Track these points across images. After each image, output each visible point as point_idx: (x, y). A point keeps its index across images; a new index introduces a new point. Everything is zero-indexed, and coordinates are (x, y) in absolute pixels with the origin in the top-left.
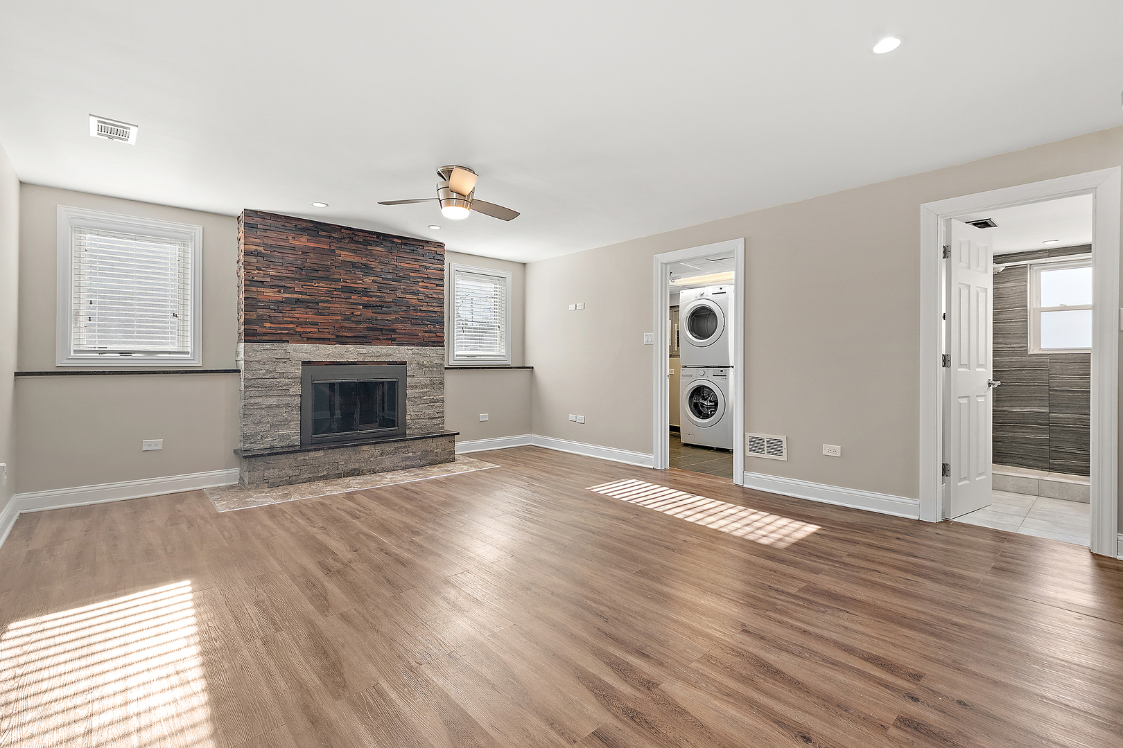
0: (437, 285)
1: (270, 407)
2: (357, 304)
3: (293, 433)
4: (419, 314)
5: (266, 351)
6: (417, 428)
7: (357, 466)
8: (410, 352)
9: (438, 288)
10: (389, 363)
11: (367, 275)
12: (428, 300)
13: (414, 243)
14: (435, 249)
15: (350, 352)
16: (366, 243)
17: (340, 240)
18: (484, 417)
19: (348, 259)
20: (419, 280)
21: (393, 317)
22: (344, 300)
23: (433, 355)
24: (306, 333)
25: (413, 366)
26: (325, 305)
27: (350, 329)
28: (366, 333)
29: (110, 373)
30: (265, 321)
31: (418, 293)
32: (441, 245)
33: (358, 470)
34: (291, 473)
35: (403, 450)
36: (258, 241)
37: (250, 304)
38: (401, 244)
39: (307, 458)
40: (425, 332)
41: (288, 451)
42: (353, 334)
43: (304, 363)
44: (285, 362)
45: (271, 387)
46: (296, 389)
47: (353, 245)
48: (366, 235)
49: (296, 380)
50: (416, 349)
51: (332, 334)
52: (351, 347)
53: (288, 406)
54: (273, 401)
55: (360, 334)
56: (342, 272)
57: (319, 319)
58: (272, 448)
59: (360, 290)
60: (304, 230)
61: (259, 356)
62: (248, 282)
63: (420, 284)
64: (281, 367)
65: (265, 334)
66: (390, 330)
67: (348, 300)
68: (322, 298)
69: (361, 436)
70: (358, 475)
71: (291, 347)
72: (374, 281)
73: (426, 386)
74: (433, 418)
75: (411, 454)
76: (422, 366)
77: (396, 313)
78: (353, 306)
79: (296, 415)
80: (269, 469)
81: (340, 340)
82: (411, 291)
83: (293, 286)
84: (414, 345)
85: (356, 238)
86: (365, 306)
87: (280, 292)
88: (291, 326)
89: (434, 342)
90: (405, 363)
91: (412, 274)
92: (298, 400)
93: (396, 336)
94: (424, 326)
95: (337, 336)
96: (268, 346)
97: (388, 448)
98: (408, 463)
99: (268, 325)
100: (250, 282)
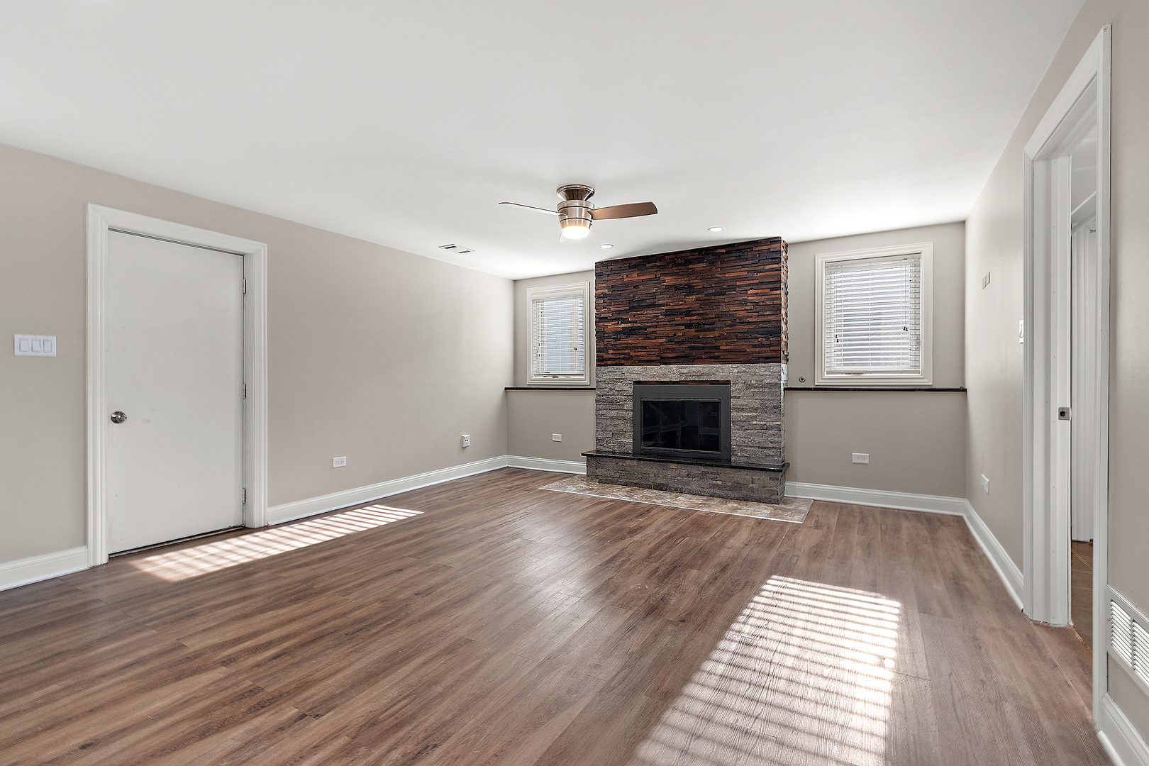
0: (772, 289)
1: (612, 418)
2: (679, 325)
3: (627, 441)
4: (747, 327)
5: (609, 372)
6: (743, 456)
7: (664, 481)
8: (736, 370)
9: (772, 292)
10: (712, 383)
11: (689, 294)
12: (758, 308)
13: (742, 247)
14: (768, 247)
15: (673, 372)
16: (688, 262)
17: (664, 267)
18: (860, 457)
19: (671, 283)
20: (746, 288)
21: (716, 334)
22: (668, 323)
23: (764, 373)
24: (638, 356)
25: (739, 386)
26: (652, 329)
27: (673, 350)
28: (688, 352)
29: (535, 389)
30: (609, 349)
31: (745, 303)
32: (776, 240)
33: (667, 485)
34: (613, 474)
35: (712, 476)
36: (604, 285)
37: (600, 335)
38: (726, 253)
39: (624, 465)
40: (755, 346)
41: (622, 457)
42: (675, 355)
43: (635, 383)
44: (621, 382)
45: (612, 403)
46: (629, 405)
47: (676, 268)
48: (688, 254)
49: (630, 397)
50: (742, 367)
51: (657, 356)
52: (674, 367)
53: (624, 419)
54: (614, 413)
55: (682, 354)
56: (665, 296)
57: (648, 343)
58: (613, 452)
59: (682, 310)
60: (635, 266)
61: (605, 377)
62: (598, 320)
63: (749, 292)
64: (619, 386)
65: (609, 359)
66: (712, 348)
67: (672, 323)
68: (650, 324)
69: (682, 455)
70: (666, 490)
71: (625, 368)
72: (696, 300)
73: (756, 410)
74: (766, 448)
75: (720, 483)
76: (749, 386)
77: (720, 329)
78: (676, 328)
79: (629, 427)
80: (599, 467)
81: (664, 361)
82: (737, 302)
83: (628, 316)
84: (741, 362)
85: (680, 261)
86: (688, 326)
87: (618, 323)
88: (626, 351)
89: (767, 358)
90: (728, 383)
91: (738, 283)
92: (631, 414)
93: (719, 354)
94: (753, 340)
95: (662, 358)
96: (610, 368)
97: (696, 470)
98: (717, 491)
99: (611, 352)
100: (599, 319)
